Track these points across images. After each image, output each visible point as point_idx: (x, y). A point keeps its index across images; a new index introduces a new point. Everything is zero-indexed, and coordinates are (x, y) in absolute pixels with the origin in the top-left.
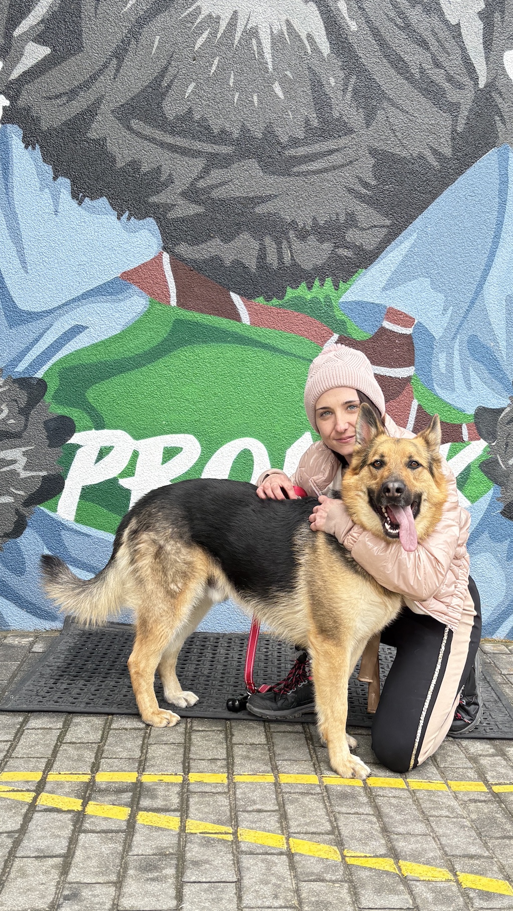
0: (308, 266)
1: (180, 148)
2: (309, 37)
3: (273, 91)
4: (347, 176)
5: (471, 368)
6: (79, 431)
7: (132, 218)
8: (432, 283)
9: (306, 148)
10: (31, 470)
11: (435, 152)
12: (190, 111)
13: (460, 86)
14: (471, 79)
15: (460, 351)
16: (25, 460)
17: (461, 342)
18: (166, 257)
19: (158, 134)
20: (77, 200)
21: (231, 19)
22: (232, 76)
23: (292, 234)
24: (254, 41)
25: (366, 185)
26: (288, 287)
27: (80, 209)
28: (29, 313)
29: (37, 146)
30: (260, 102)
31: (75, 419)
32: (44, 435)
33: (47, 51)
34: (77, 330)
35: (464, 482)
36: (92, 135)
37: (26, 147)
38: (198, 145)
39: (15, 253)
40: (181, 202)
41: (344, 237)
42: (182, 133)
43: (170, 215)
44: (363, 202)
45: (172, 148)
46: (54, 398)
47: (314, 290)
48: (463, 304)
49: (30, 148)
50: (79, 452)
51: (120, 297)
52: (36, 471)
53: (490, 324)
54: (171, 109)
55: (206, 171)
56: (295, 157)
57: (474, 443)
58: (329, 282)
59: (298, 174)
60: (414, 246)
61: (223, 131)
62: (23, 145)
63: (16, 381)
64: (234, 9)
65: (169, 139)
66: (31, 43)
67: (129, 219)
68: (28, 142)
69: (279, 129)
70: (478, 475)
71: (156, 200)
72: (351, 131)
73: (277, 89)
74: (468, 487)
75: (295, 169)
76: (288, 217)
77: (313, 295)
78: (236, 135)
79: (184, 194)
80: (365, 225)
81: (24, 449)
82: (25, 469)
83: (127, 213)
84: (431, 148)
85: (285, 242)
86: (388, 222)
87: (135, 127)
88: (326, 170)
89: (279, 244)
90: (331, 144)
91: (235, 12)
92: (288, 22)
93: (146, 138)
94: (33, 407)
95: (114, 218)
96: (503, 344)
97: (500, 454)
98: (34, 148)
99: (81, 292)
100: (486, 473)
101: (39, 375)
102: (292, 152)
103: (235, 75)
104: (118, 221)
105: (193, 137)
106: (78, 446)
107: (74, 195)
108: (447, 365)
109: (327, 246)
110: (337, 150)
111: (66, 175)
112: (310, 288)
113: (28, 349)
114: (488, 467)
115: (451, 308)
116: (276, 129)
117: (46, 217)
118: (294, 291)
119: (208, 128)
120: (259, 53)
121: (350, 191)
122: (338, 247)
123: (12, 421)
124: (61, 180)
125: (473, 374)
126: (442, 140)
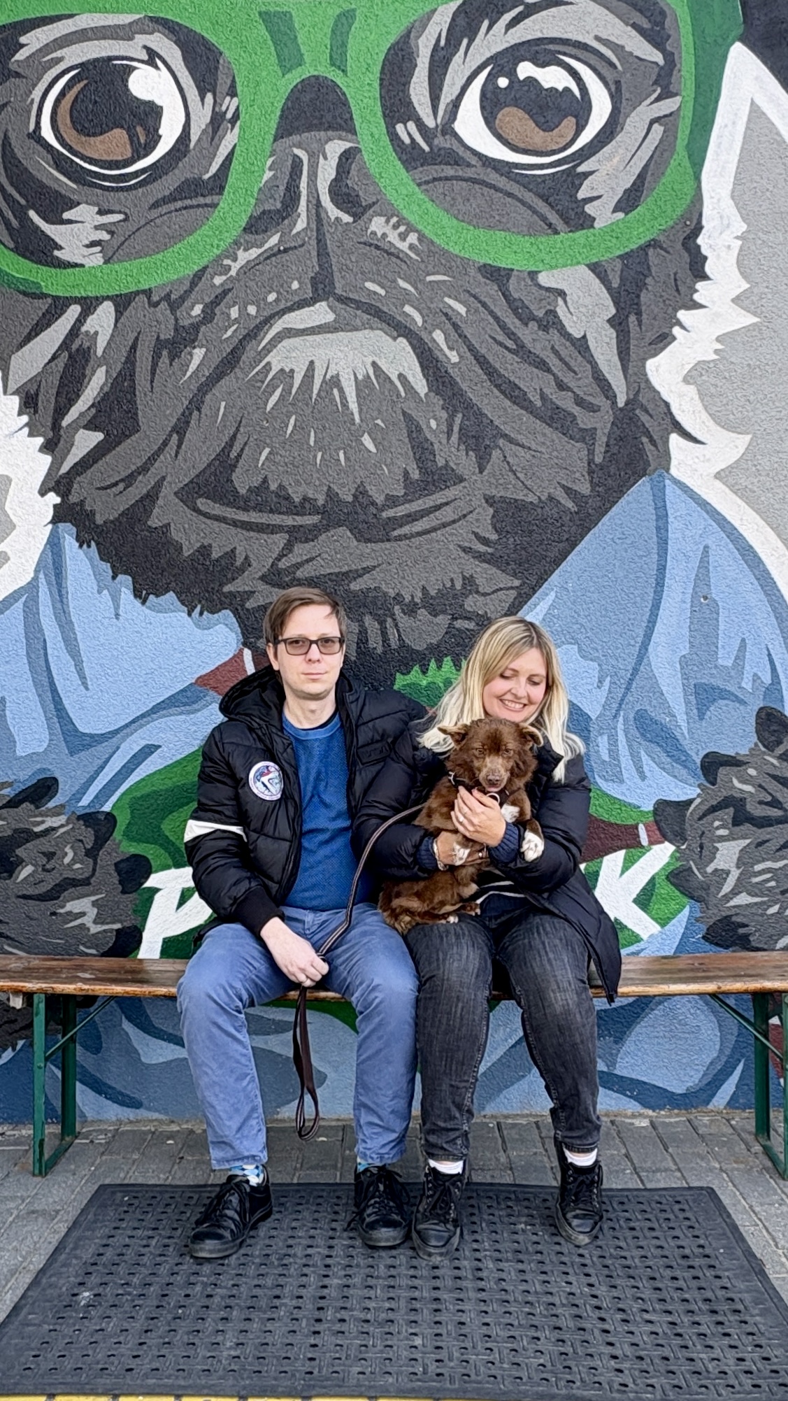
0: (420, 646)
1: (257, 524)
2: (401, 377)
3: (363, 444)
4: (462, 533)
5: (643, 753)
6: (156, 871)
7: (205, 613)
8: (580, 650)
9: (407, 505)
10: (102, 923)
11: (568, 490)
12: (265, 480)
13: (593, 409)
14: (607, 398)
15: (626, 732)
16: (95, 911)
17: (626, 720)
18: (247, 654)
19: (230, 513)
20: (140, 598)
21: (308, 370)
22: (312, 434)
23: (397, 610)
24: (335, 391)
25: (485, 541)
26: (398, 674)
27: (144, 608)
28: (92, 736)
29: (93, 543)
30: (347, 459)
31: (150, 857)
32: (115, 879)
33: (99, 436)
34: (149, 750)
35: (649, 900)
36: (154, 522)
37: (81, 546)
38: (276, 519)
39: (73, 669)
40: (261, 586)
41: (462, 606)
42: (259, 508)
43: (250, 605)
44: (484, 561)
45: (247, 526)
46: (127, 835)
47: (430, 673)
48: (622, 673)
49: (85, 546)
50: (157, 897)
51: (195, 706)
52: (108, 923)
53: (663, 694)
54: (242, 482)
55: (289, 547)
56: (395, 518)
57: (656, 848)
58: (448, 661)
59: (399, 538)
60: (552, 607)
61: (305, 499)
62: (77, 544)
63: (79, 818)
64: (310, 359)
65: (243, 516)
66: (81, 431)
67: (201, 614)
68: (81, 542)
69: (373, 488)
70: (665, 889)
71: (232, 589)
72: (462, 480)
73: (367, 441)
74: (654, 906)
75: (396, 533)
76: (391, 590)
77: (430, 679)
78: (321, 502)
79: (263, 578)
80: (488, 590)
81: (93, 898)
82: (95, 922)
83: (199, 607)
84: (563, 487)
85: (389, 620)
86: (517, 583)
87: (202, 508)
88: (434, 529)
89: (382, 623)
90: (438, 498)
91: (312, 363)
92: (374, 364)
93: (217, 518)
94: (101, 846)
95: (185, 615)
96: (682, 719)
97: (693, 860)
98: (89, 546)
99: (151, 705)
100: (676, 886)
101: (107, 808)
102: (390, 513)
103: (315, 432)
104: (189, 619)
105: (271, 511)
106: (156, 890)
107: (137, 594)
108: (610, 751)
109: (443, 620)
110: (447, 504)
111: (126, 573)
112: (424, 673)
113: (92, 779)
114: (678, 877)
115: (609, 678)
116: (368, 488)
117: (106, 622)
118: (406, 677)
119: (288, 498)
120: (341, 403)
121: (467, 550)
122: (456, 619)
123: (78, 866)
124: (121, 577)
125: (645, 758)
126: (577, 475)
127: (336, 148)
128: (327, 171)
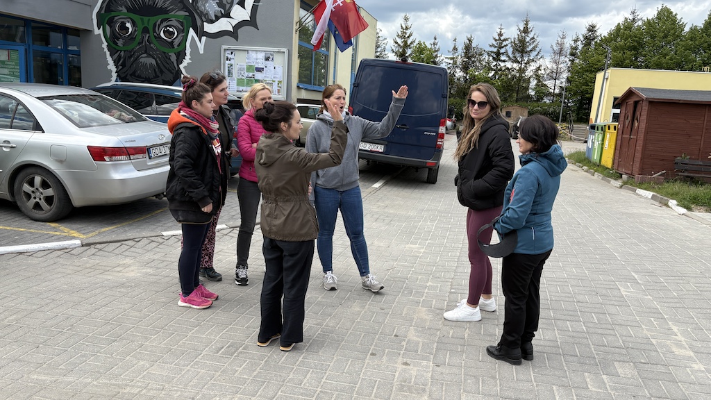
1: (138, 80)
9: (154, 79)
12: (139, 74)
13: (174, 70)
21: (144, 62)
22: (144, 69)
24: (147, 65)
30: (148, 73)
33: (122, 67)
36: (127, 78)
56: (152, 81)
61: (143, 77)
65: (136, 78)
72: (160, 77)
73: (150, 71)
84: (170, 79)
87: (132, 77)
88: (156, 82)
92: (151, 62)
110: (158, 79)
116: (150, 77)
127: (148, 35)
128: (147, 38)
